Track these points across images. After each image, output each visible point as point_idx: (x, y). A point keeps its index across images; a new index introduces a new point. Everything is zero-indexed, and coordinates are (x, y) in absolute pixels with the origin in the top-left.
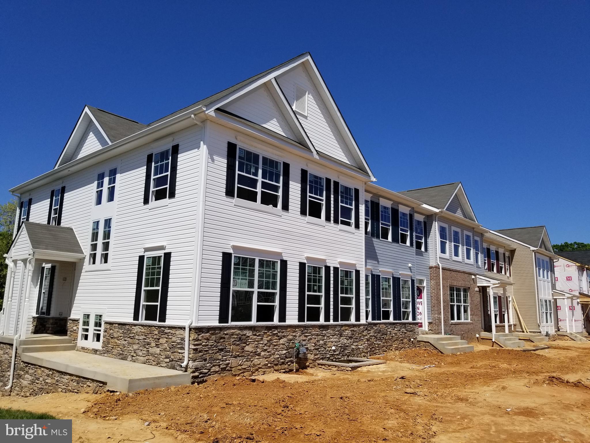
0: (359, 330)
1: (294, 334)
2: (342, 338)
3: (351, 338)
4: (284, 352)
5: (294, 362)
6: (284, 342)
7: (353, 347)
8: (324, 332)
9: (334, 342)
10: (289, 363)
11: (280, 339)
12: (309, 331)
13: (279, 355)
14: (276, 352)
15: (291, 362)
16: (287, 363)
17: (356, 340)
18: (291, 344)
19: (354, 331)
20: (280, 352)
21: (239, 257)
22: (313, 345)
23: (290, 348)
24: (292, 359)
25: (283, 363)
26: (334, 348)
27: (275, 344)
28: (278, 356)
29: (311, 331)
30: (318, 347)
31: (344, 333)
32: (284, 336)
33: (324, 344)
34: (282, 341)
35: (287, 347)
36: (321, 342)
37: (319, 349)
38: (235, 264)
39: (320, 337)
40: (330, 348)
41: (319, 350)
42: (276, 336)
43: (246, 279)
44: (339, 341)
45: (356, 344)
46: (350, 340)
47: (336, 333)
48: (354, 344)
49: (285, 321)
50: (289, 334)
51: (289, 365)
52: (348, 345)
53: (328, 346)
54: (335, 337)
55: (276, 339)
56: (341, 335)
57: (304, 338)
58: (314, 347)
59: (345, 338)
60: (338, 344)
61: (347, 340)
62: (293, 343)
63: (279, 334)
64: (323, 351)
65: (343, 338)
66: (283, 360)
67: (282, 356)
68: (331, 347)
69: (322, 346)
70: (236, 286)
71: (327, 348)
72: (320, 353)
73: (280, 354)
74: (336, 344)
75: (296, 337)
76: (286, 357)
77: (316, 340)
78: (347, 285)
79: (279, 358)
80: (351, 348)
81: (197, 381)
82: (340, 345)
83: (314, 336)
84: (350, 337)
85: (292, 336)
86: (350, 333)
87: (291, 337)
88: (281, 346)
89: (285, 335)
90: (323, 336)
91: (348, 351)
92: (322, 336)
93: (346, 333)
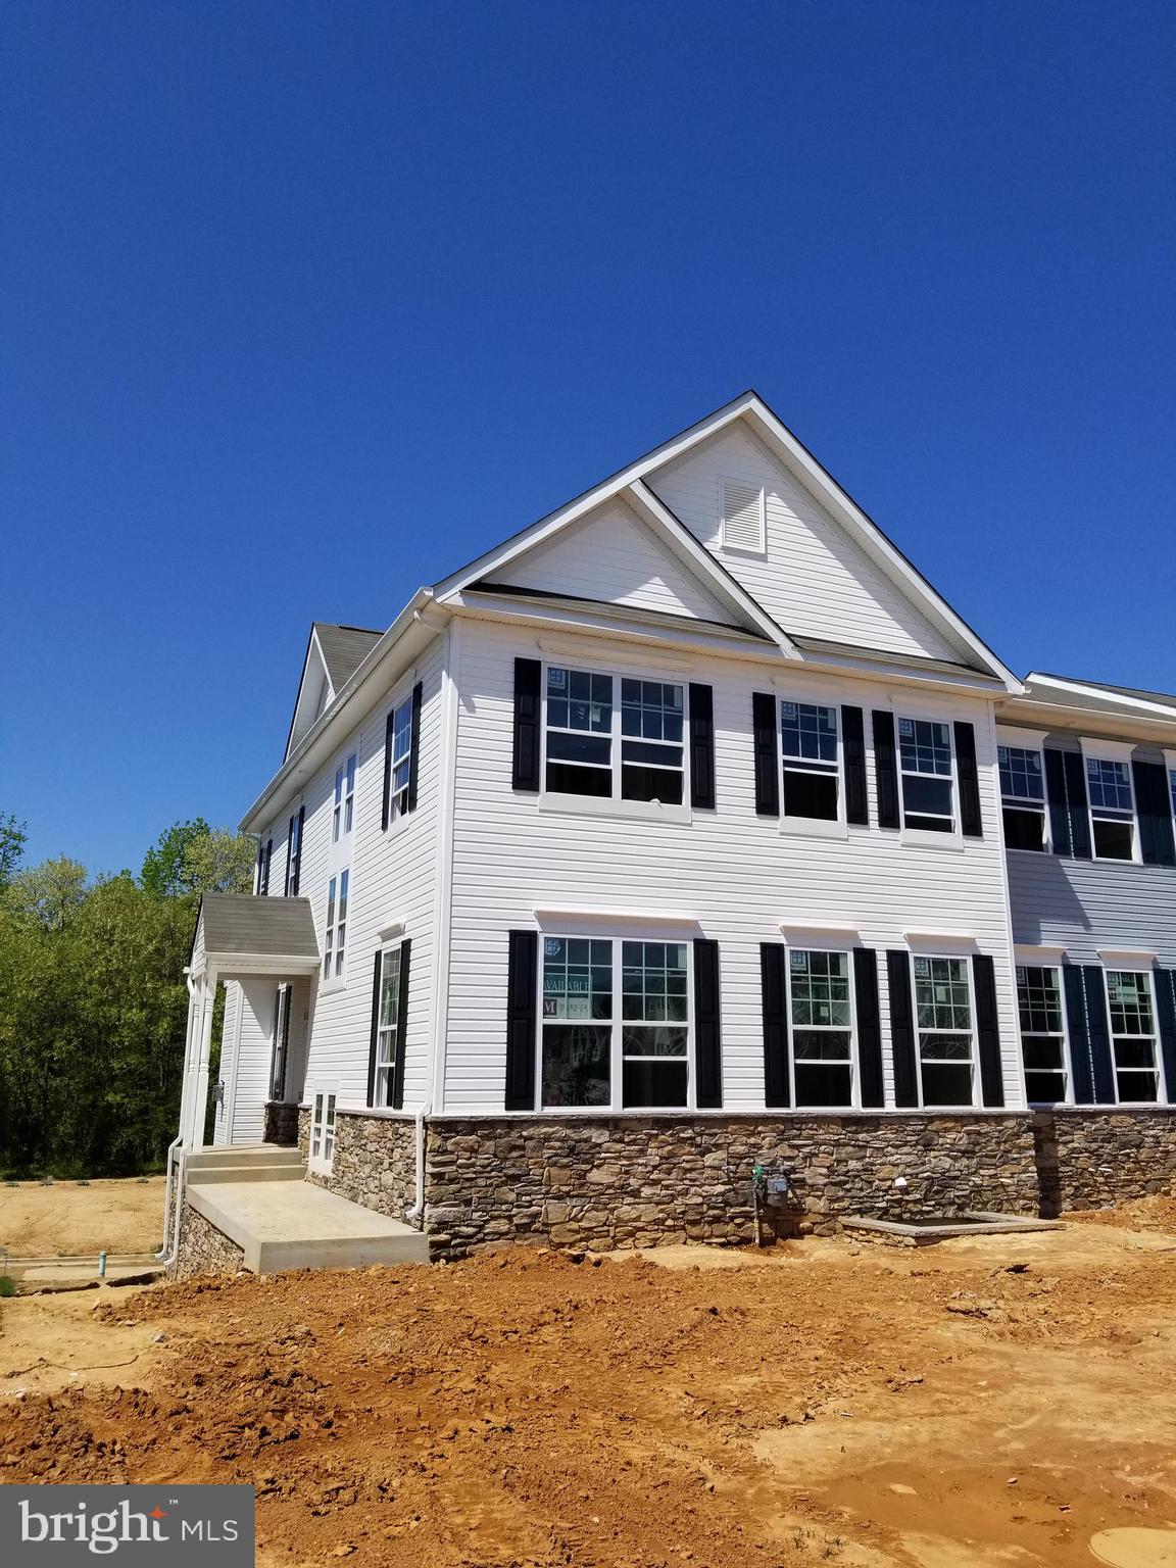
0: (1000, 1132)
1: (752, 1140)
2: (932, 1154)
3: (968, 1153)
4: (721, 1188)
5: (753, 1218)
6: (716, 1163)
7: (978, 1180)
8: (861, 1136)
9: (901, 1167)
10: (738, 1221)
11: (702, 1154)
12: (804, 1133)
13: (704, 1197)
14: (693, 1190)
15: (746, 1217)
16: (732, 1219)
17: (988, 1160)
18: (742, 1167)
19: (979, 1133)
20: (706, 1188)
21: (562, 941)
22: (824, 1171)
23: (740, 1179)
24: (747, 1208)
25: (717, 1220)
26: (901, 1182)
27: (688, 1166)
28: (700, 1200)
29: (811, 1132)
30: (843, 1178)
31: (941, 1141)
32: (718, 1146)
33: (864, 1170)
34: (709, 1159)
35: (728, 1175)
36: (853, 1164)
37: (847, 1182)
38: (547, 958)
39: (850, 1149)
40: (889, 1183)
41: (848, 1186)
42: (692, 1145)
43: (586, 996)
44: (923, 1164)
45: (992, 1172)
46: (965, 1161)
47: (909, 1138)
48: (982, 1172)
49: (719, 1105)
50: (736, 1138)
51: (739, 1225)
52: (958, 1173)
53: (881, 1175)
54: (906, 1149)
55: (689, 1154)
56: (928, 1146)
57: (789, 1153)
58: (828, 1176)
59: (943, 1153)
60: (917, 1171)
61: (955, 1159)
62: (748, 1164)
63: (698, 1139)
64: (861, 1189)
65: (937, 1153)
66: (716, 1212)
67: (713, 1199)
68: (893, 1180)
69: (856, 1176)
70: (555, 1014)
71: (877, 1182)
72: (850, 1194)
73: (704, 1194)
74: (908, 1171)
75: (760, 1148)
76: (727, 1204)
77: (834, 1157)
78: (945, 1000)
79: (702, 1204)
80: (971, 1183)
81: (444, 1254)
82: (925, 1175)
83: (823, 1147)
84: (964, 1152)
85: (746, 1144)
86: (965, 1140)
87: (741, 1149)
88: (709, 1172)
89: (720, 1142)
90: (859, 1146)
91: (960, 1193)
92: (854, 1146)
93: (948, 1141)
